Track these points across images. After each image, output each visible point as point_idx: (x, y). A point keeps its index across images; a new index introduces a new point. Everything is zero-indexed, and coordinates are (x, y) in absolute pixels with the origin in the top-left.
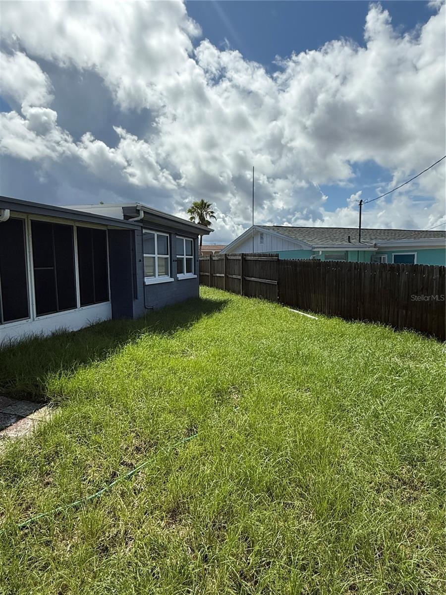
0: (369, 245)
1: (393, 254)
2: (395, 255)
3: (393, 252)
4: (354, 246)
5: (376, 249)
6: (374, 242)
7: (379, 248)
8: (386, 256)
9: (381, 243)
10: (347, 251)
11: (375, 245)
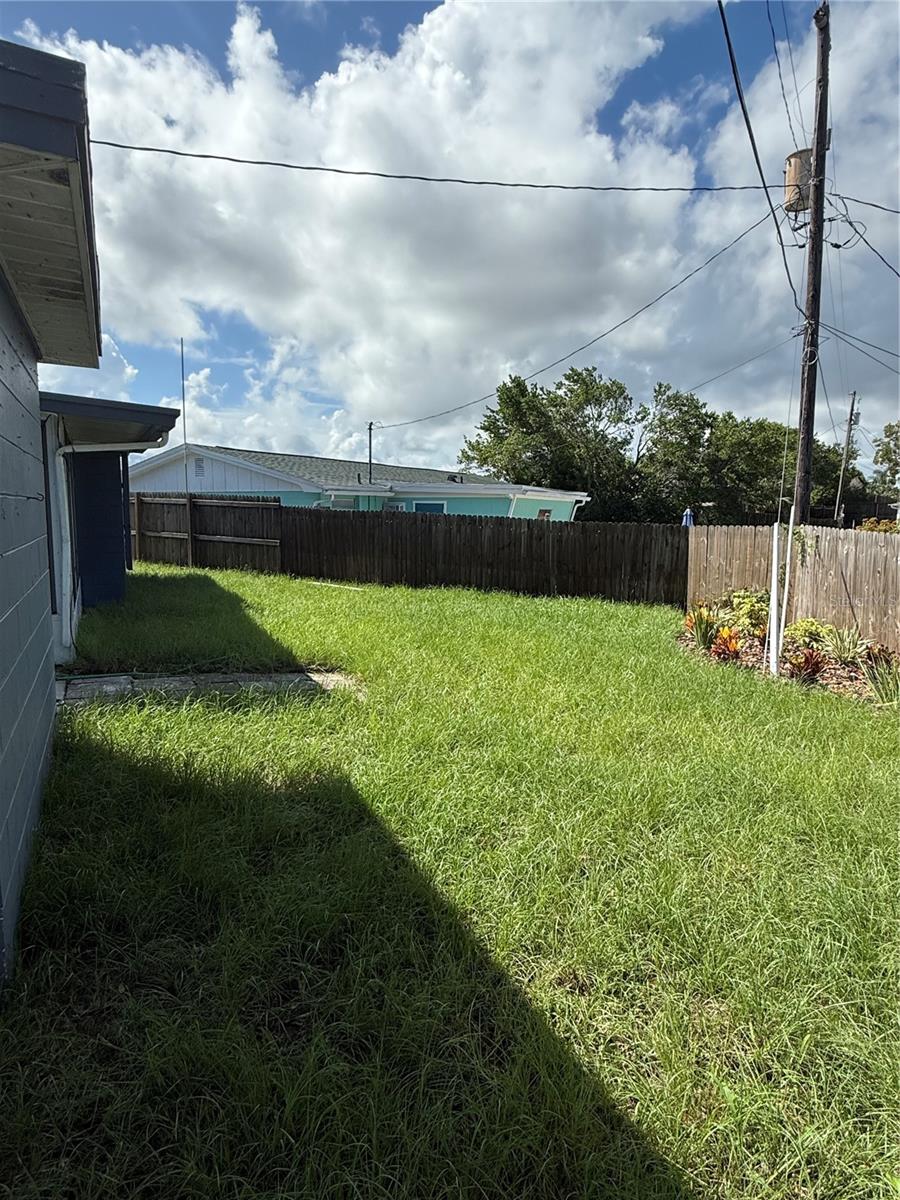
0: (383, 488)
1: (414, 502)
2: (416, 504)
3: (415, 499)
4: (364, 490)
5: (392, 494)
6: (389, 485)
7: (397, 493)
8: (404, 504)
9: (400, 486)
10: (358, 496)
11: (391, 488)
